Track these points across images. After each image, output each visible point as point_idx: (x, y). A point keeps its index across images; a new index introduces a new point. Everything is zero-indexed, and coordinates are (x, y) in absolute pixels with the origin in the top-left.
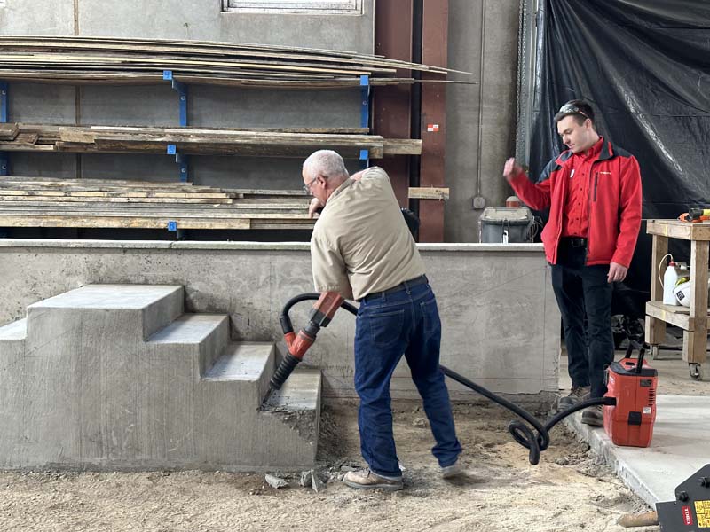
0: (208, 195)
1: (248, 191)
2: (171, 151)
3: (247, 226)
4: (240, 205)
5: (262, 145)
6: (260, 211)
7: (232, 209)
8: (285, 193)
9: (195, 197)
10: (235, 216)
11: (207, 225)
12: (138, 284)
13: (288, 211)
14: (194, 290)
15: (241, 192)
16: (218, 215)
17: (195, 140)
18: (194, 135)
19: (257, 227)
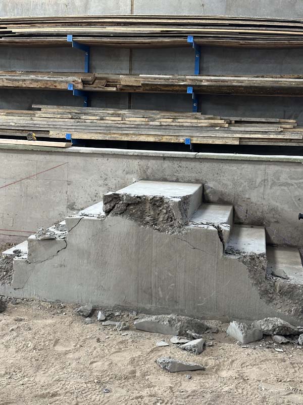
0: (212, 121)
1: (238, 119)
2: (190, 91)
3: (237, 143)
4: (233, 128)
5: (251, 87)
6: (247, 132)
7: (227, 131)
8: (263, 120)
9: (204, 122)
10: (230, 135)
11: (210, 142)
12: (172, 181)
13: (266, 132)
14: (209, 187)
15: (233, 119)
16: (218, 135)
17: (206, 84)
18: (205, 80)
19: (244, 143)
